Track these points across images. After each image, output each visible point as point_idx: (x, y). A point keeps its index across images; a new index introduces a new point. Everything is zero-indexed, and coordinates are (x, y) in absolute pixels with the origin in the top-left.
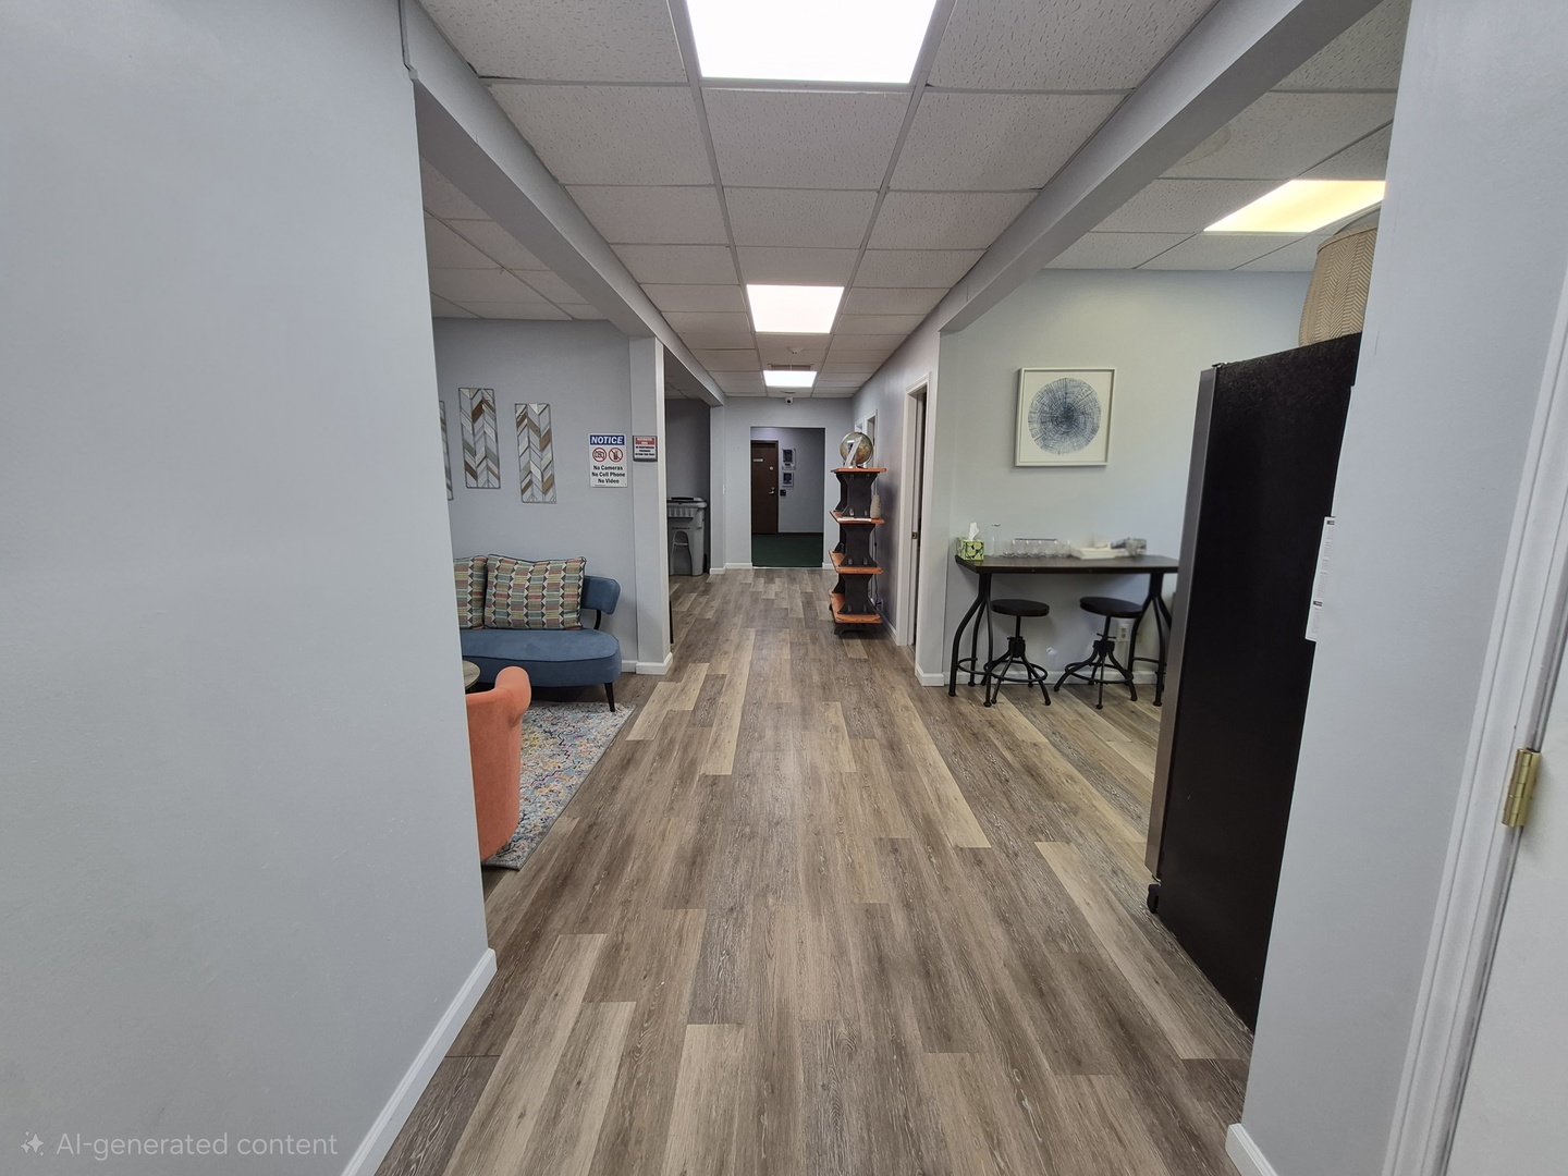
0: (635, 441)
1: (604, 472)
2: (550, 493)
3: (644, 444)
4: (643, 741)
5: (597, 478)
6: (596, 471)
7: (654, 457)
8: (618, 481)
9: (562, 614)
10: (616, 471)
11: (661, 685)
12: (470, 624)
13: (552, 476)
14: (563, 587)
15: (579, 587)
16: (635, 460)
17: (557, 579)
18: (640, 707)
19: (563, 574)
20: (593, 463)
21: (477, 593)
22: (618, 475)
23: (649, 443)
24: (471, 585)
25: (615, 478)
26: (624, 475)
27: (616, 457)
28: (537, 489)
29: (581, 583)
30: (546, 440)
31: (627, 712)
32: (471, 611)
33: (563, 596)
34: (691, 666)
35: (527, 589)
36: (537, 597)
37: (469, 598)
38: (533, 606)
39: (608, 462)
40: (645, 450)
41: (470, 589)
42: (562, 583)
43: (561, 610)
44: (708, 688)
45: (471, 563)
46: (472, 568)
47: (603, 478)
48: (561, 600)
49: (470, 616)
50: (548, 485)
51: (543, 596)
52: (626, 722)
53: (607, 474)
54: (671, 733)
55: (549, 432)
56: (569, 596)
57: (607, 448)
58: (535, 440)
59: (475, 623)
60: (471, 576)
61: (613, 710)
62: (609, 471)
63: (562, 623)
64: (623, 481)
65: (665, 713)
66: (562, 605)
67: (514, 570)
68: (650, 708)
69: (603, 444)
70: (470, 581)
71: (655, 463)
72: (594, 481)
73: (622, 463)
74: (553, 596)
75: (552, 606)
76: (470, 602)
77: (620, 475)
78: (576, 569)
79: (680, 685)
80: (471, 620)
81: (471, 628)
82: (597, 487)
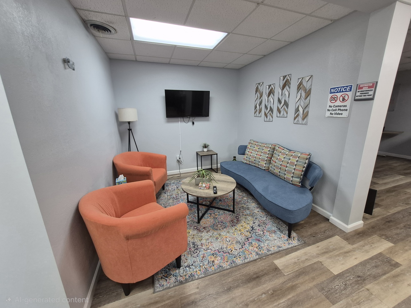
0: (359, 87)
1: (334, 108)
2: (305, 120)
3: (364, 89)
4: (279, 270)
5: (329, 112)
6: (331, 109)
7: (371, 97)
8: (342, 114)
9: (292, 177)
10: (342, 108)
11: (336, 239)
12: (264, 168)
13: (308, 112)
14: (296, 165)
15: (304, 167)
16: (355, 100)
17: (294, 160)
18: (306, 244)
19: (297, 159)
20: (329, 104)
21: (269, 158)
22: (343, 110)
23: (369, 87)
24: (268, 154)
25: (341, 112)
26: (347, 110)
27: (344, 99)
28: (300, 118)
29: (305, 166)
30: (308, 93)
31: (295, 243)
32: (266, 164)
33: (294, 169)
34: (375, 237)
35: (282, 161)
36: (284, 166)
37: (266, 159)
38: (283, 169)
39: (338, 103)
40: (366, 93)
41: (267, 156)
42: (296, 163)
43: (292, 175)
44: (368, 266)
45: (271, 146)
46: (270, 148)
47: (333, 112)
48: (293, 171)
49: (265, 165)
50: (305, 116)
51: (287, 167)
52: (288, 249)
53: (336, 110)
54: (300, 280)
55: (310, 90)
56: (297, 170)
57: (339, 95)
58: (303, 94)
59: (266, 168)
60: (269, 151)
61: (289, 236)
62: (337, 108)
63: (292, 181)
64: (345, 114)
65: (316, 260)
66: (293, 173)
67: (281, 152)
68: (312, 250)
69: (337, 92)
70: (268, 152)
71: (371, 101)
72: (328, 114)
73: (348, 103)
74: (290, 168)
75: (289, 172)
76: (266, 160)
77: (345, 110)
78: (304, 158)
79: (349, 247)
80: (265, 167)
81: (265, 170)
82: (328, 117)
